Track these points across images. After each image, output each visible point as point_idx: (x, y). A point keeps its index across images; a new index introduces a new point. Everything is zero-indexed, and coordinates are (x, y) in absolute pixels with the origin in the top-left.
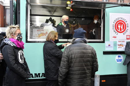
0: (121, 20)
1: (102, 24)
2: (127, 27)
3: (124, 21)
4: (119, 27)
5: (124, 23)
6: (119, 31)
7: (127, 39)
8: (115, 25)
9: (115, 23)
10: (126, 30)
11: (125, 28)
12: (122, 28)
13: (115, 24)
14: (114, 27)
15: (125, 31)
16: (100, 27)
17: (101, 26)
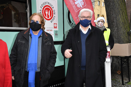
0: (48, 5)
1: (28, 8)
2: (54, 13)
3: (51, 6)
4: (47, 13)
5: (51, 8)
6: (47, 18)
7: (54, 27)
8: (42, 11)
9: (43, 7)
10: (53, 17)
11: (53, 15)
12: (49, 14)
13: (42, 9)
14: (42, 13)
15: (52, 19)
16: (26, 12)
17: (27, 10)
